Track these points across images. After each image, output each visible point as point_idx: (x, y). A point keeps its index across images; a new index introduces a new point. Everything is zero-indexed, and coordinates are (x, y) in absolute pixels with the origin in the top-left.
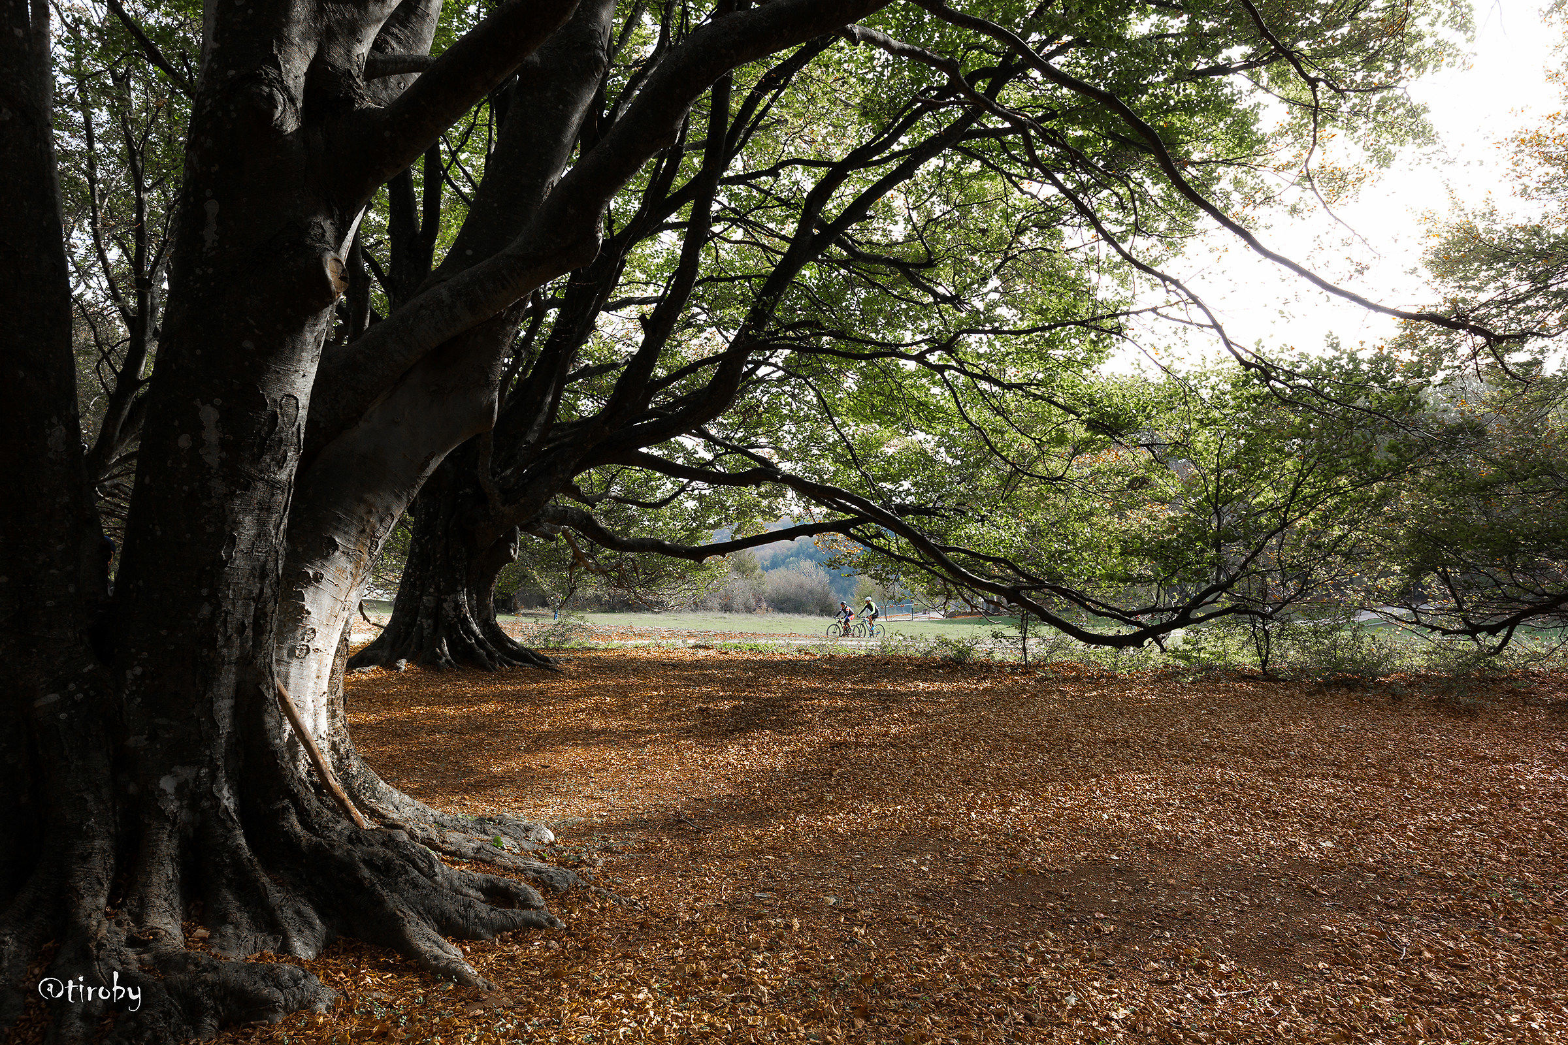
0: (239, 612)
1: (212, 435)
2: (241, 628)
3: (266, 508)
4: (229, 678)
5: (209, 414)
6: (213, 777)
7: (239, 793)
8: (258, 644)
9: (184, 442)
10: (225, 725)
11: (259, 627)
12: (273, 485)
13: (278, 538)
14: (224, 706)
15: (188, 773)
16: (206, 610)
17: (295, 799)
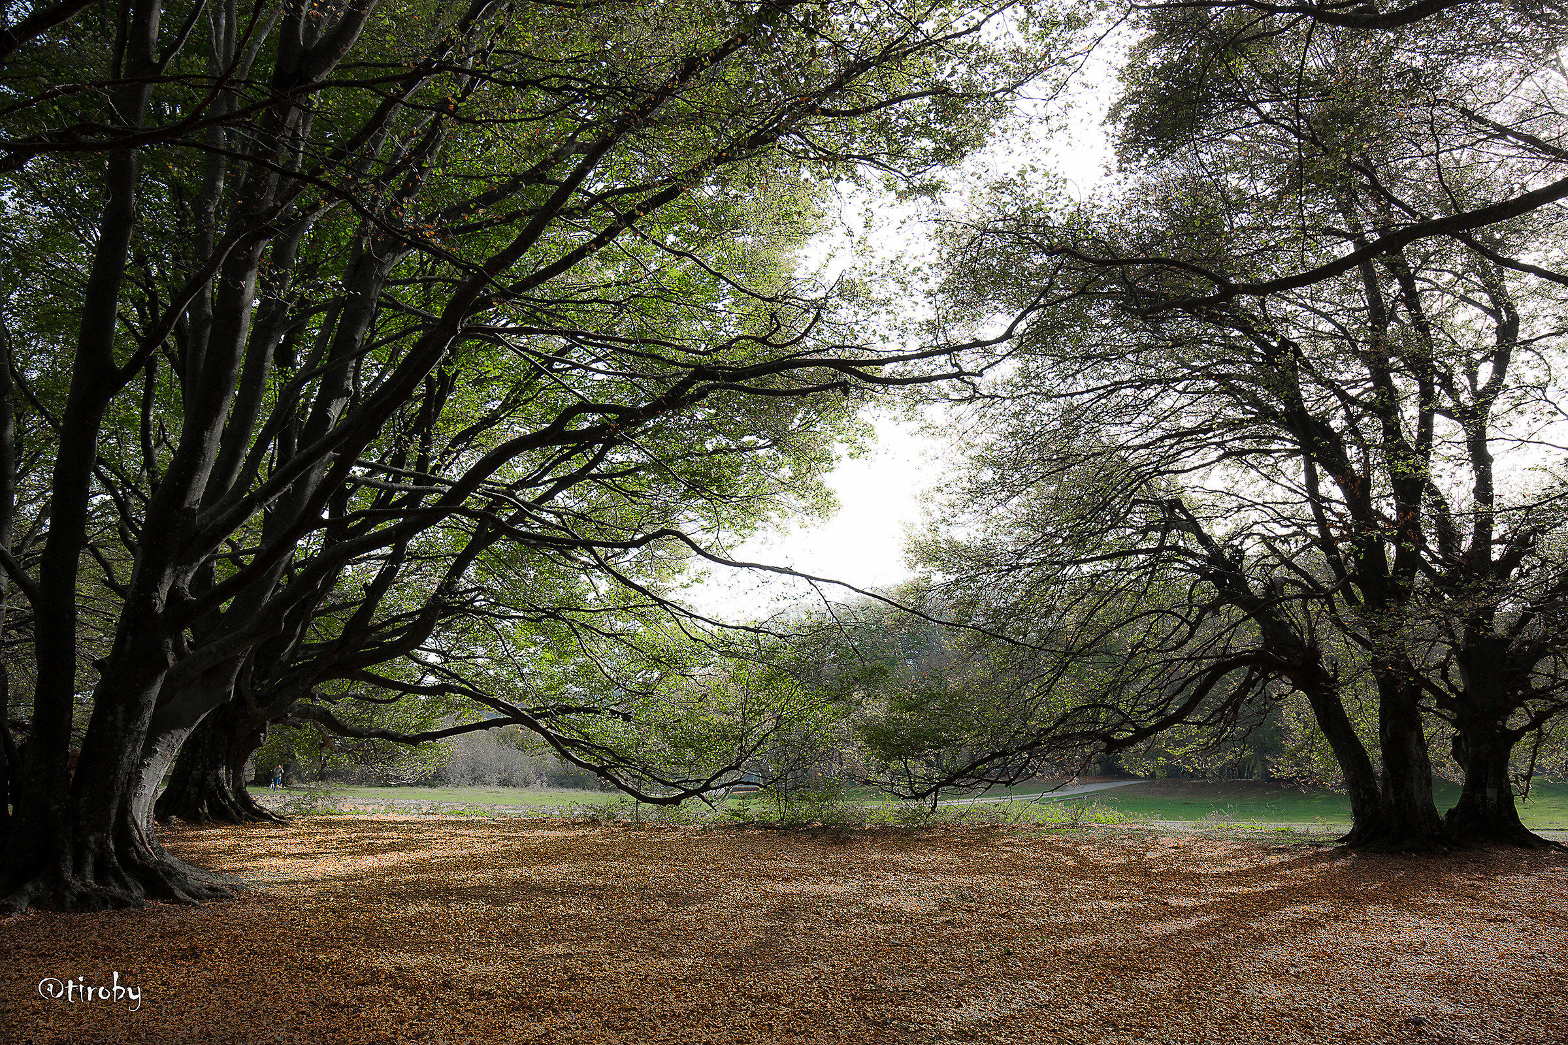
0: (122, 777)
1: (120, 716)
2: (123, 784)
3: (137, 741)
4: (116, 802)
5: (120, 709)
6: (107, 837)
7: (115, 844)
8: (128, 789)
9: (110, 718)
10: (113, 819)
11: (129, 784)
12: (140, 732)
13: (139, 752)
14: (114, 811)
15: (98, 835)
16: (112, 777)
17: (136, 847)
